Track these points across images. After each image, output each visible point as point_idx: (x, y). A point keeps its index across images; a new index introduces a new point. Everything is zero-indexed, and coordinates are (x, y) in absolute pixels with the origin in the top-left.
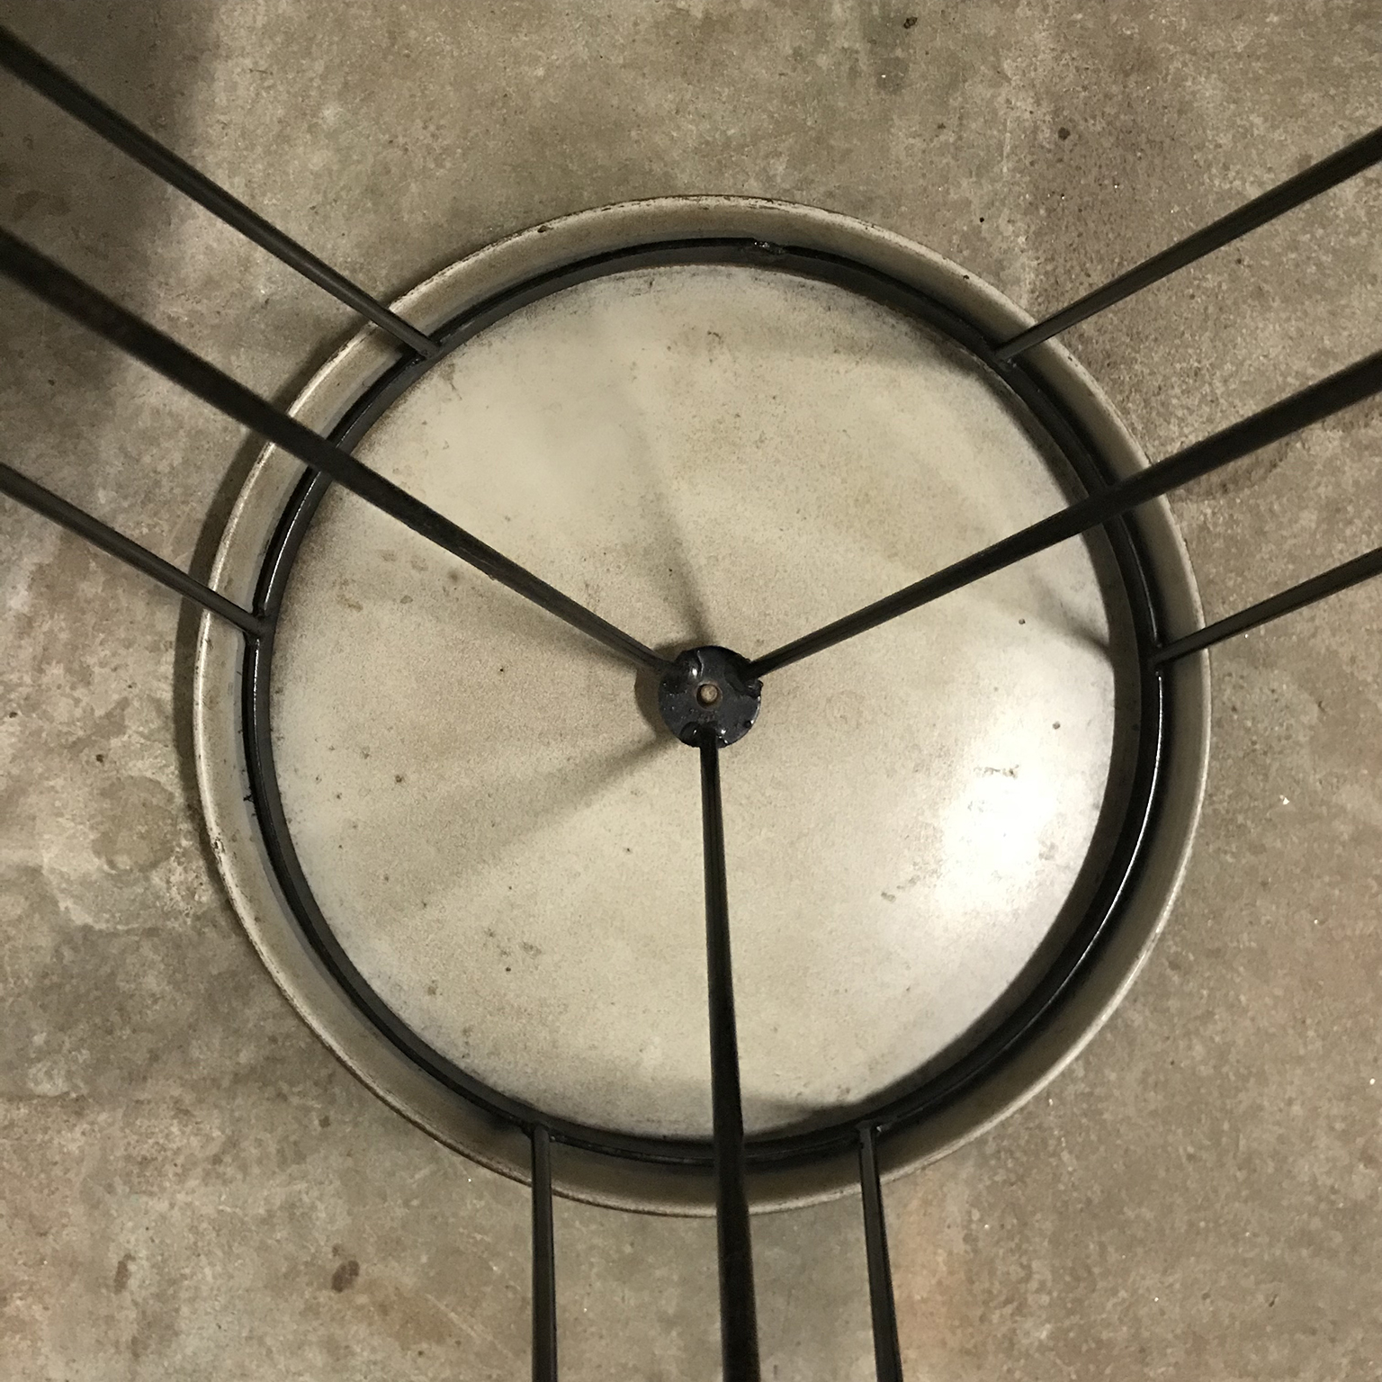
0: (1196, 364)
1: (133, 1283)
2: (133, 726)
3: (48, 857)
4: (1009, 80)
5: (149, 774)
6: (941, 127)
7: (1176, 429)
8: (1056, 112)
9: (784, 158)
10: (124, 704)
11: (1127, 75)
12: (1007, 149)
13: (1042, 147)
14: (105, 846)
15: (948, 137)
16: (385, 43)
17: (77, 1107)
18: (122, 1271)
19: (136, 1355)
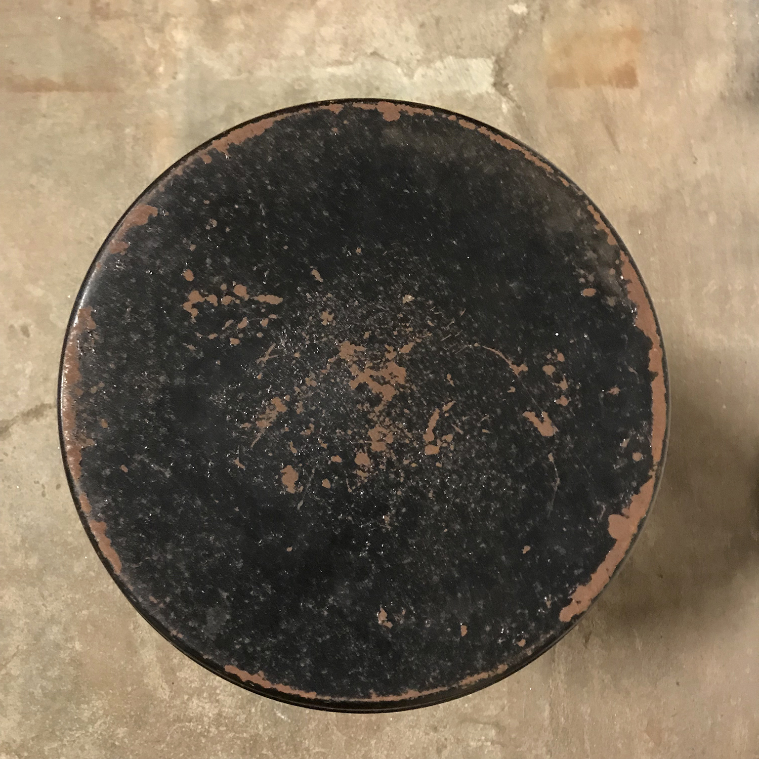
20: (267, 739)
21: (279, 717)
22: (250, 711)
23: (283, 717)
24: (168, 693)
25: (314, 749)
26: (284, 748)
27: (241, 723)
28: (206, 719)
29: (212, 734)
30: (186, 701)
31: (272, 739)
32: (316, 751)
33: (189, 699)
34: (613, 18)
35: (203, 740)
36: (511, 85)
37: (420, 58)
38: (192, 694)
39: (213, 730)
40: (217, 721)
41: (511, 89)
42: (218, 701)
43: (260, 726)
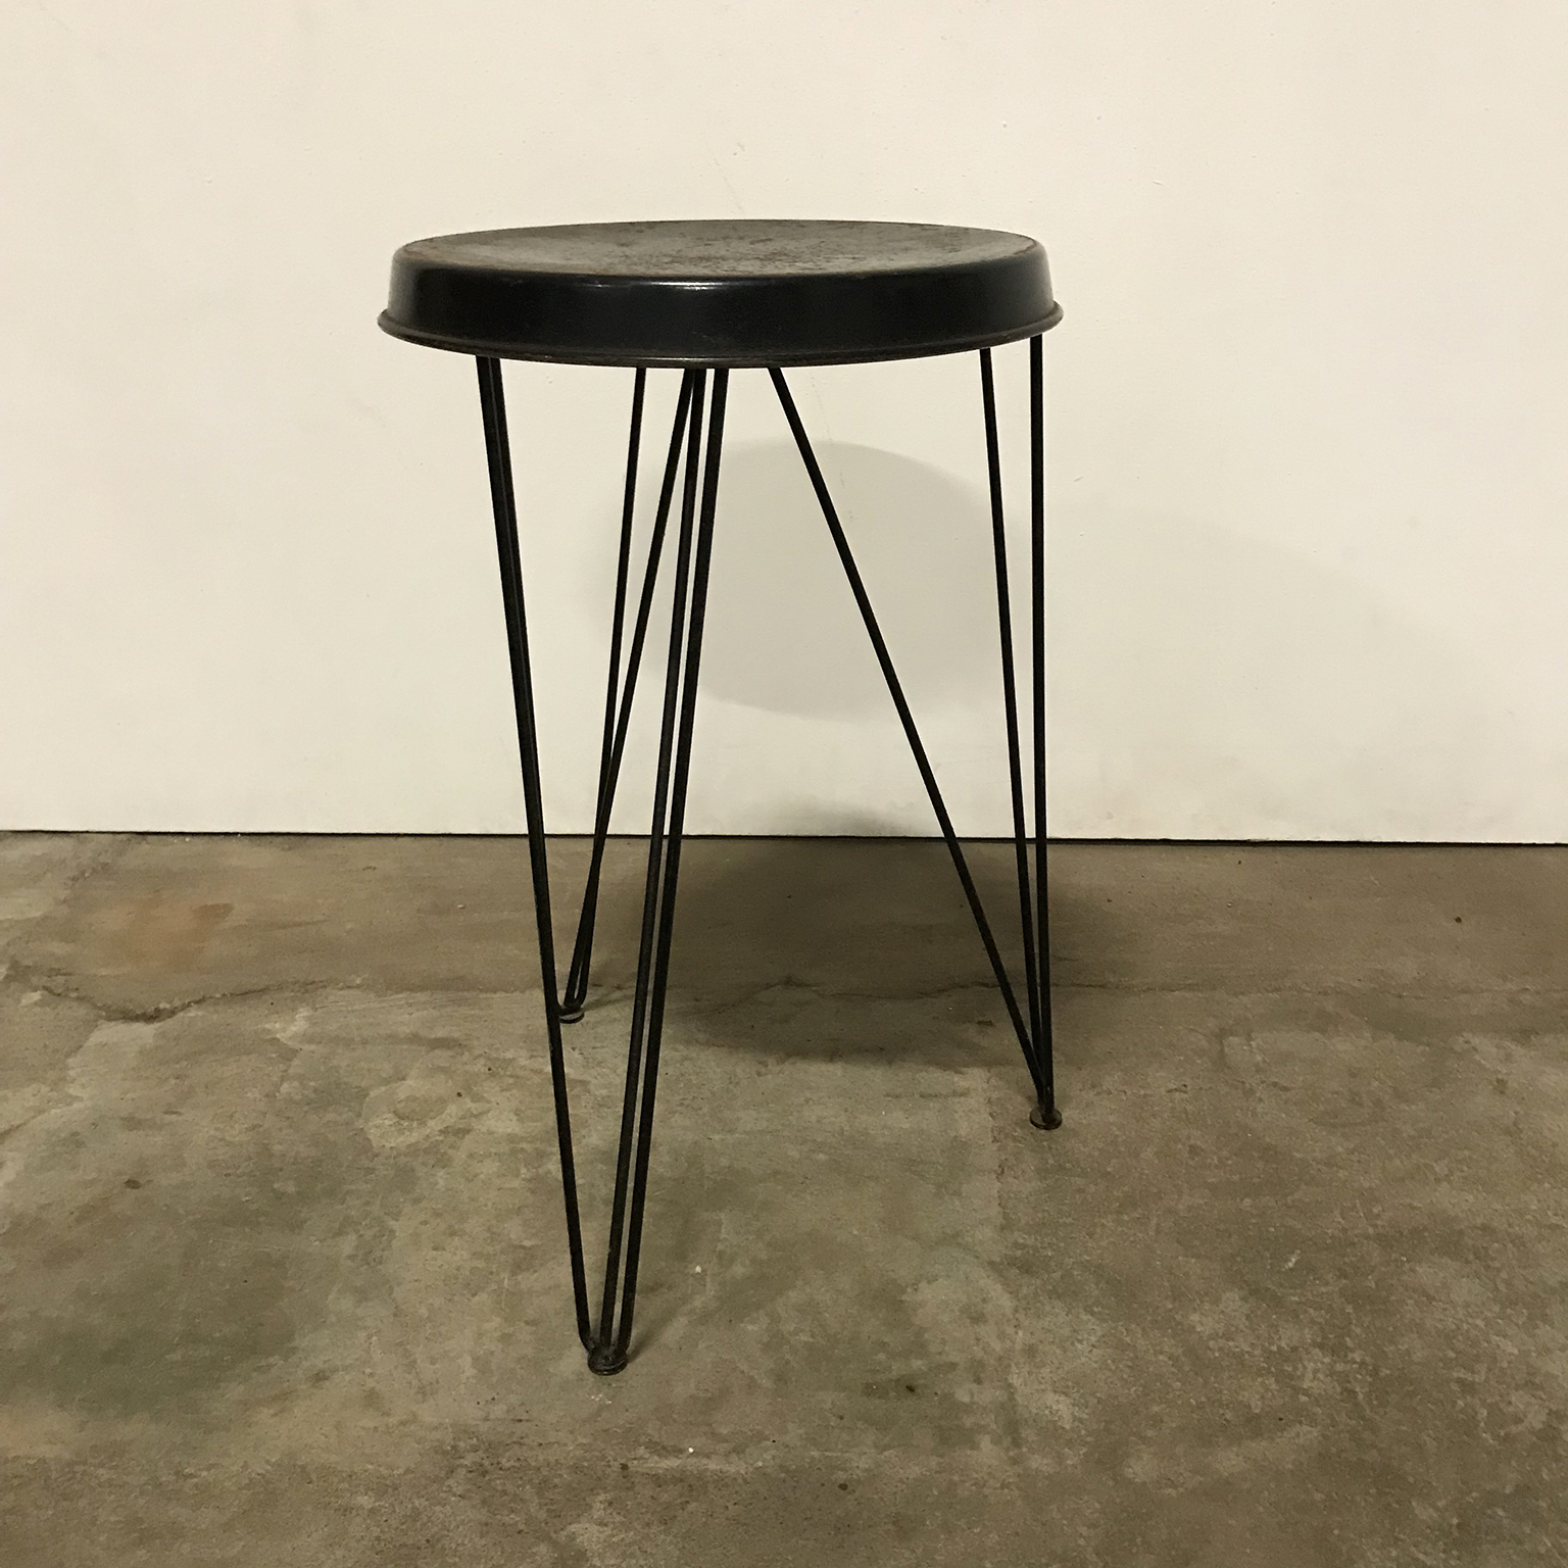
1: (167, 1116)
2: (474, 1105)
3: (409, 1082)
4: (881, 1453)
5: (447, 1111)
6: (842, 1418)
8: (859, 1481)
9: (811, 1340)
10: (489, 1102)
12: (827, 1454)
13: (832, 1474)
14: (412, 1099)
15: (834, 1422)
16: (865, 1174)
17: (270, 1096)
18: (173, 1113)
19: (125, 1119)
20: (1345, 1281)
21: (1296, 1263)
22: (1298, 1303)
23: (1294, 1260)
24: (1306, 1428)
25: (1339, 1223)
26: (1354, 1259)
27: (1328, 1317)
28: (1339, 1367)
29: (1368, 1359)
30: (1313, 1399)
31: (1343, 1275)
32: (1341, 1220)
33: (1306, 1393)
34: (112, 919)
35: (1385, 1372)
36: (162, 1006)
37: (48, 1089)
38: (1294, 1388)
39: (1357, 1356)
40: (1337, 1350)
41: (168, 1006)
42: (1294, 1349)
43: (1323, 1289)
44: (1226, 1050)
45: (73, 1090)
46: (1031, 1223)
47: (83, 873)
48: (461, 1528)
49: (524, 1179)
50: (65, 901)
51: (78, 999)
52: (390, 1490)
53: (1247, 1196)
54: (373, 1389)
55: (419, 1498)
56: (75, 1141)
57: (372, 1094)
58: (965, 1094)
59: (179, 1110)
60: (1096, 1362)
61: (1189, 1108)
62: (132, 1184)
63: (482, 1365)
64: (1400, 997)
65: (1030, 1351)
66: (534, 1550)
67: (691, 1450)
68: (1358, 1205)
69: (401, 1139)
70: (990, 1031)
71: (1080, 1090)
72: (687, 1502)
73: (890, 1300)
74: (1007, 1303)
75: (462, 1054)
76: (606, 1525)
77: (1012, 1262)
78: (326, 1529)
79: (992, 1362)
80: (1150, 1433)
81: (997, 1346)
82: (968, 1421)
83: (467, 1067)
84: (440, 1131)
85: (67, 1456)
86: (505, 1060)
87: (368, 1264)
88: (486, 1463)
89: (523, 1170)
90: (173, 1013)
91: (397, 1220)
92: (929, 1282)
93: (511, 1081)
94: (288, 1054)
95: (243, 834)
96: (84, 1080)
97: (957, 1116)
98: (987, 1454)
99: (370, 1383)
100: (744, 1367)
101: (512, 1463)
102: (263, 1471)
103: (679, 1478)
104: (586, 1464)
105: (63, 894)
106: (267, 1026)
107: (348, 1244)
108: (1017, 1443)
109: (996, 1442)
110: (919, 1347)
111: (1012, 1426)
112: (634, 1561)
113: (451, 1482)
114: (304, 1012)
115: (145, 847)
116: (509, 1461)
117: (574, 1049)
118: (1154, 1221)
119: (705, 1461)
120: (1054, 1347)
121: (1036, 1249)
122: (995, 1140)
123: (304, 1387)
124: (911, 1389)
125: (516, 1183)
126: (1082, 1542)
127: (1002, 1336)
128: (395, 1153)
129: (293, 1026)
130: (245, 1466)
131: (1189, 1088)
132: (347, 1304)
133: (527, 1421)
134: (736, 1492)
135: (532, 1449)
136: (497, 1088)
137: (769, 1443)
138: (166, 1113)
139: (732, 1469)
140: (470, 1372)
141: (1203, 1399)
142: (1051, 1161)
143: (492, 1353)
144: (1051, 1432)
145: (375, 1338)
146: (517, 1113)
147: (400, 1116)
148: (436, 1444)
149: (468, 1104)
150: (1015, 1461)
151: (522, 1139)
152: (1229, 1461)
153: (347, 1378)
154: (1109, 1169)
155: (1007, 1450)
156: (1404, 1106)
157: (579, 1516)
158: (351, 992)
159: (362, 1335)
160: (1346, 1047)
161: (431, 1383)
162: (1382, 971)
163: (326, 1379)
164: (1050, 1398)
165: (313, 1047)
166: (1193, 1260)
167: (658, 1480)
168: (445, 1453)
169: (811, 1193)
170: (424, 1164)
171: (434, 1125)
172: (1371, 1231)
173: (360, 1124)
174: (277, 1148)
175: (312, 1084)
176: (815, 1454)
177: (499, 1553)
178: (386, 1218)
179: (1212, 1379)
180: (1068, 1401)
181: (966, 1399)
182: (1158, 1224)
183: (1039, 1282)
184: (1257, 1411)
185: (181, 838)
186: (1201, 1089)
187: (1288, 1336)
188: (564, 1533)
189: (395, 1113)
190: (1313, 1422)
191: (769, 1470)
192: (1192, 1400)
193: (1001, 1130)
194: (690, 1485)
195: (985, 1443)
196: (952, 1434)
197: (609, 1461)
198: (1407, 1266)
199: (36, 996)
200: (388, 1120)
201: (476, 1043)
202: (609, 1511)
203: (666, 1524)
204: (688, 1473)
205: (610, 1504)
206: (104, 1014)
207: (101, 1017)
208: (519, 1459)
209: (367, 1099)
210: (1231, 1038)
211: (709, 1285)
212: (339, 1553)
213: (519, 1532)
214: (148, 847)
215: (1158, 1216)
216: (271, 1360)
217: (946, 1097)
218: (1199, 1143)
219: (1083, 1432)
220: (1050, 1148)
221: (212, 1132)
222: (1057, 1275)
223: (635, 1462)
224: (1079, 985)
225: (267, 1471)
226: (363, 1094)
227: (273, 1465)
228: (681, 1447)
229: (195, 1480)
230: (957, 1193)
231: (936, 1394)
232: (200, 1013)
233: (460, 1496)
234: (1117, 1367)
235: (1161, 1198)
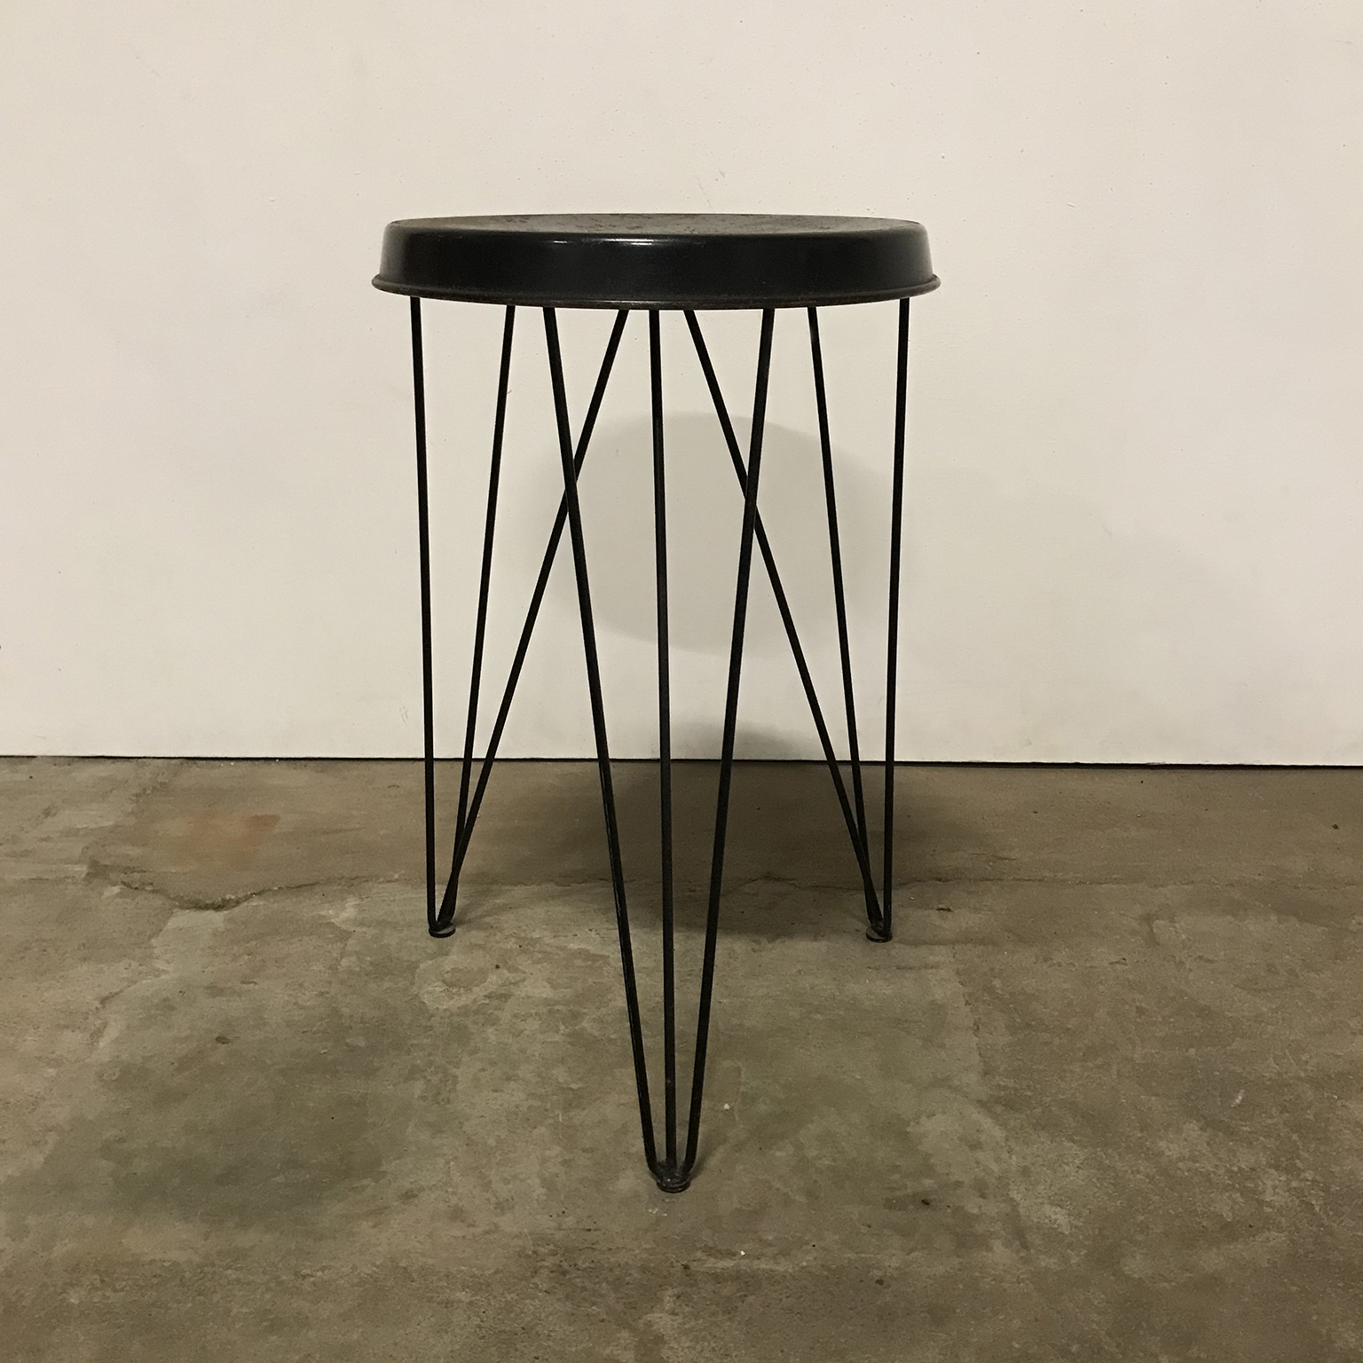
0: (734, 1355)
1: (243, 985)
2: (511, 975)
3: (453, 957)
4: (908, 1254)
5: (489, 980)
6: (869, 1226)
7: (687, 1345)
8: (892, 1278)
9: (833, 1164)
10: (524, 972)
11: (928, 1312)
12: (863, 1255)
13: (869, 1272)
14: (454, 970)
15: (864, 1229)
16: (859, 1030)
17: (333, 969)
18: (249, 983)
19: (208, 988)
20: (1287, 1115)
21: (1242, 1100)
22: (1250, 1133)
23: (1240, 1098)
24: (1274, 1234)
25: (1274, 1068)
26: (1292, 1097)
27: (1277, 1143)
28: (1294, 1184)
29: (1318, 1178)
30: (1276, 1210)
31: (1284, 1110)
32: (1275, 1065)
33: (1270, 1205)
34: (175, 827)
35: (1334, 1188)
36: (227, 897)
37: (137, 964)
38: (1257, 1200)
39: (1309, 1175)
40: (1291, 1170)
41: (233, 897)
42: (1253, 1169)
43: (1269, 1121)
44: (1154, 930)
45: (160, 965)
46: (1009, 1069)
47: (145, 790)
48: (550, 1318)
49: (563, 1035)
50: (132, 813)
51: (153, 891)
52: (484, 1287)
53: (1192, 1046)
54: (457, 1205)
55: (510, 1293)
56: (167, 1006)
57: (422, 966)
58: (935, 966)
59: (255, 980)
60: (1083, 1180)
61: (1131, 977)
62: (221, 1040)
63: (549, 1184)
64: (1296, 888)
65: (1025, 1172)
66: (618, 1335)
67: (743, 1253)
68: (1288, 1054)
69: (452, 1002)
70: (950, 915)
71: (1035, 963)
72: (746, 1296)
73: (897, 1131)
74: (999, 1133)
75: (495, 935)
76: (677, 1314)
77: (998, 1100)
78: (432, 1319)
79: (994, 1180)
80: (1139, 1238)
81: (995, 1167)
82: (980, 1228)
83: (501, 945)
84: (485, 996)
85: (197, 1259)
86: (532, 938)
87: (438, 1103)
88: (565, 1265)
89: (562, 1027)
90: (238, 902)
91: (458, 1068)
92: (928, 1117)
93: (540, 956)
94: (344, 936)
95: (281, 759)
96: (168, 956)
97: (932, 984)
98: (1000, 1254)
99: (454, 1200)
100: (777, 1185)
101: (587, 1264)
102: (370, 1272)
103: (737, 1276)
104: (652, 1265)
105: (130, 807)
106: (323, 913)
107: (418, 1087)
108: (1025, 1246)
109: (1008, 1244)
110: (927, 1169)
111: (1019, 1234)
112: (706, 1344)
113: (536, 1280)
114: (351, 902)
115: (195, 769)
116: (584, 1263)
117: (591, 930)
118: (1115, 1067)
119: (756, 1262)
120: (1045, 1168)
121: (1016, 1090)
122: (967, 1003)
123: (396, 1204)
124: (926, 1203)
125: (557, 1038)
126: (1094, 1326)
127: (998, 1160)
128: (448, 1014)
129: (345, 912)
130: (354, 1268)
131: (1127, 961)
132: (424, 1136)
133: (595, 1230)
134: (788, 1287)
135: (603, 1253)
136: (529, 962)
137: (810, 1247)
138: (243, 982)
139: (781, 1268)
140: (540, 1191)
141: (1180, 1210)
142: (1019, 1020)
143: (557, 1175)
144: (1053, 1237)
145: (452, 1163)
146: (549, 981)
147: (450, 985)
148: (518, 1249)
149: (505, 973)
150: (1025, 1261)
151: (558, 1003)
152: (1212, 1260)
153: (433, 1196)
154: (1069, 1026)
155: (1018, 1252)
156: (1313, 975)
157: (652, 1307)
158: (389, 884)
159: (441, 1161)
160: (1259, 927)
161: (507, 1200)
162: (1277, 867)
163: (416, 1196)
164: (1048, 1209)
165: (364, 929)
166: (1153, 1098)
167: (717, 1278)
168: (528, 1256)
169: (815, 1046)
170: (476, 1023)
171: (479, 992)
172: (1302, 1074)
173: (414, 990)
174: (346, 1011)
175: (369, 959)
176: (852, 1255)
177: (587, 1338)
178: (449, 1067)
179: (1186, 1194)
180: (1064, 1211)
181: (975, 1211)
182: (1118, 1071)
183: (1023, 1116)
184: (1229, 1220)
185: (226, 762)
186: (1138, 962)
187: (1245, 1160)
188: (641, 1321)
189: (444, 982)
190: (1280, 1229)
191: (813, 1270)
192: (1171, 1211)
193: (970, 995)
194: (748, 1282)
195: (998, 1245)
196: (967, 1238)
197: (672, 1263)
198: (1339, 1103)
199: (116, 889)
200: (439, 988)
201: (505, 926)
202: (678, 1303)
203: (730, 1313)
204: (742, 1272)
205: (678, 1297)
206: (177, 904)
207: (176, 906)
208: (593, 1261)
209: (418, 970)
210: (1157, 921)
211: (737, 1118)
212: (447, 1338)
213: (603, 1321)
214: (198, 769)
215: (1118, 1063)
216: (365, 1182)
217: (920, 969)
218: (1143, 1005)
219: (1081, 1237)
220: (1016, 1009)
221: (286, 998)
222: (1039, 1110)
223: (695, 1263)
224: (1019, 880)
225: (375, 1272)
226: (412, 967)
227: (378, 1267)
228: (733, 1251)
229: (312, 1279)
230: (942, 1046)
231: (949, 1207)
232: (261, 903)
233: (546, 1291)
234: (1102, 1184)
235: (1118, 1049)
